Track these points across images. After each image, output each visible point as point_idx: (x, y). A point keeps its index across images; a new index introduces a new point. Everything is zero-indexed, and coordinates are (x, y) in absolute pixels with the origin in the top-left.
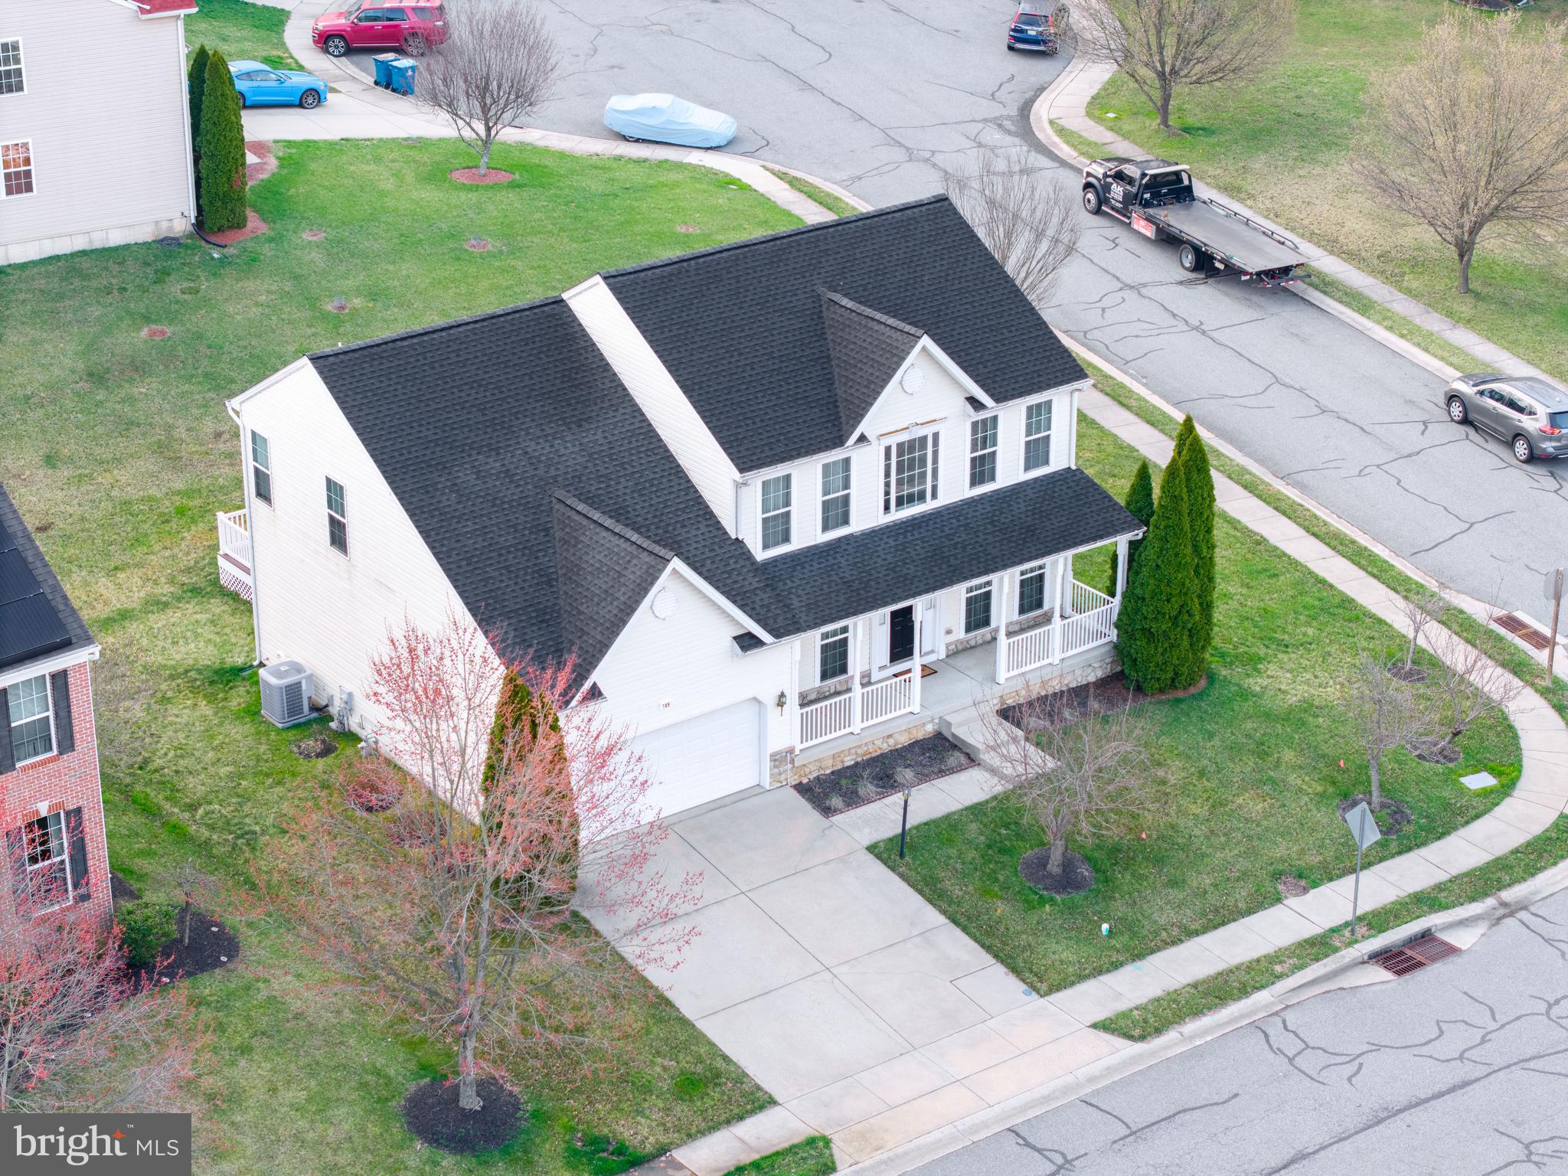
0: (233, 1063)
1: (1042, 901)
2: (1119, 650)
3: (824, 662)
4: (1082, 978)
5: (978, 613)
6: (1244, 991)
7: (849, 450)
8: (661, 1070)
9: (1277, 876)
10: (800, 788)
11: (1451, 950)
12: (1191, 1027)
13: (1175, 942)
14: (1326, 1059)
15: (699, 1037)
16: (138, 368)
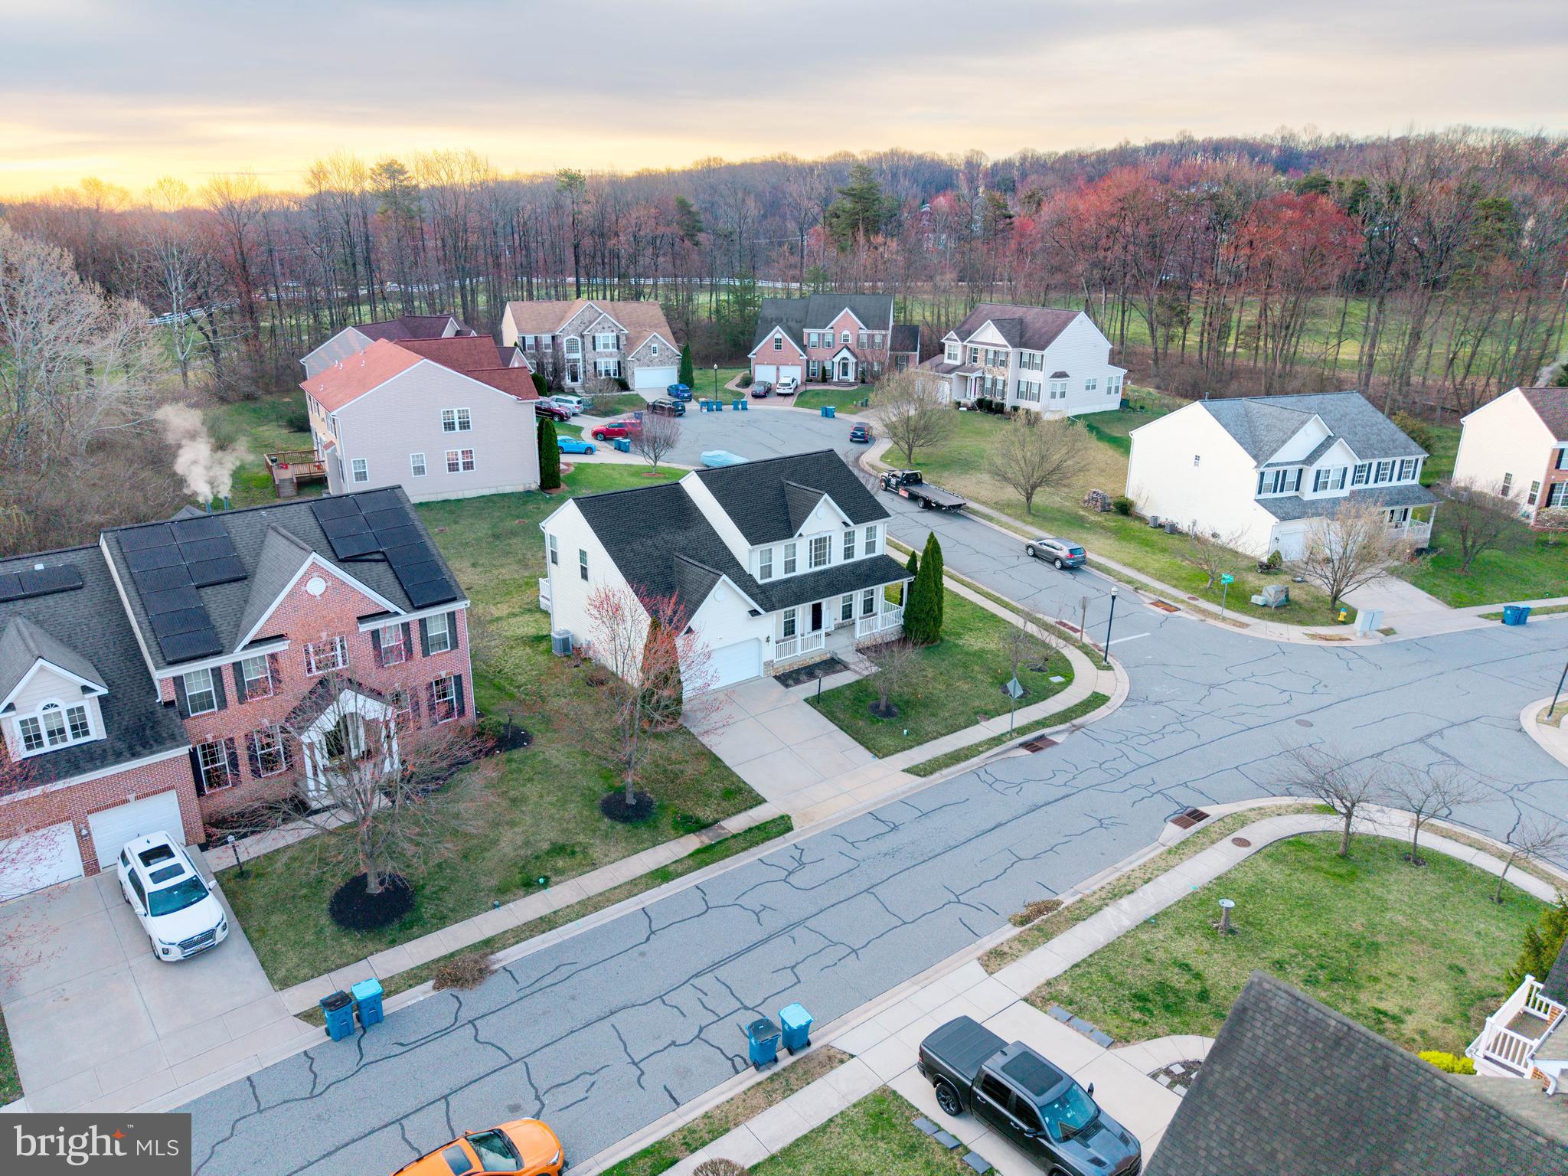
0: (524, 785)
1: (878, 721)
2: (905, 628)
3: (785, 629)
4: (897, 751)
5: (847, 612)
6: (967, 758)
7: (795, 539)
8: (716, 788)
9: (976, 713)
10: (776, 677)
11: (1054, 743)
12: (945, 771)
13: (935, 738)
14: (1006, 785)
15: (732, 774)
16: (513, 533)
